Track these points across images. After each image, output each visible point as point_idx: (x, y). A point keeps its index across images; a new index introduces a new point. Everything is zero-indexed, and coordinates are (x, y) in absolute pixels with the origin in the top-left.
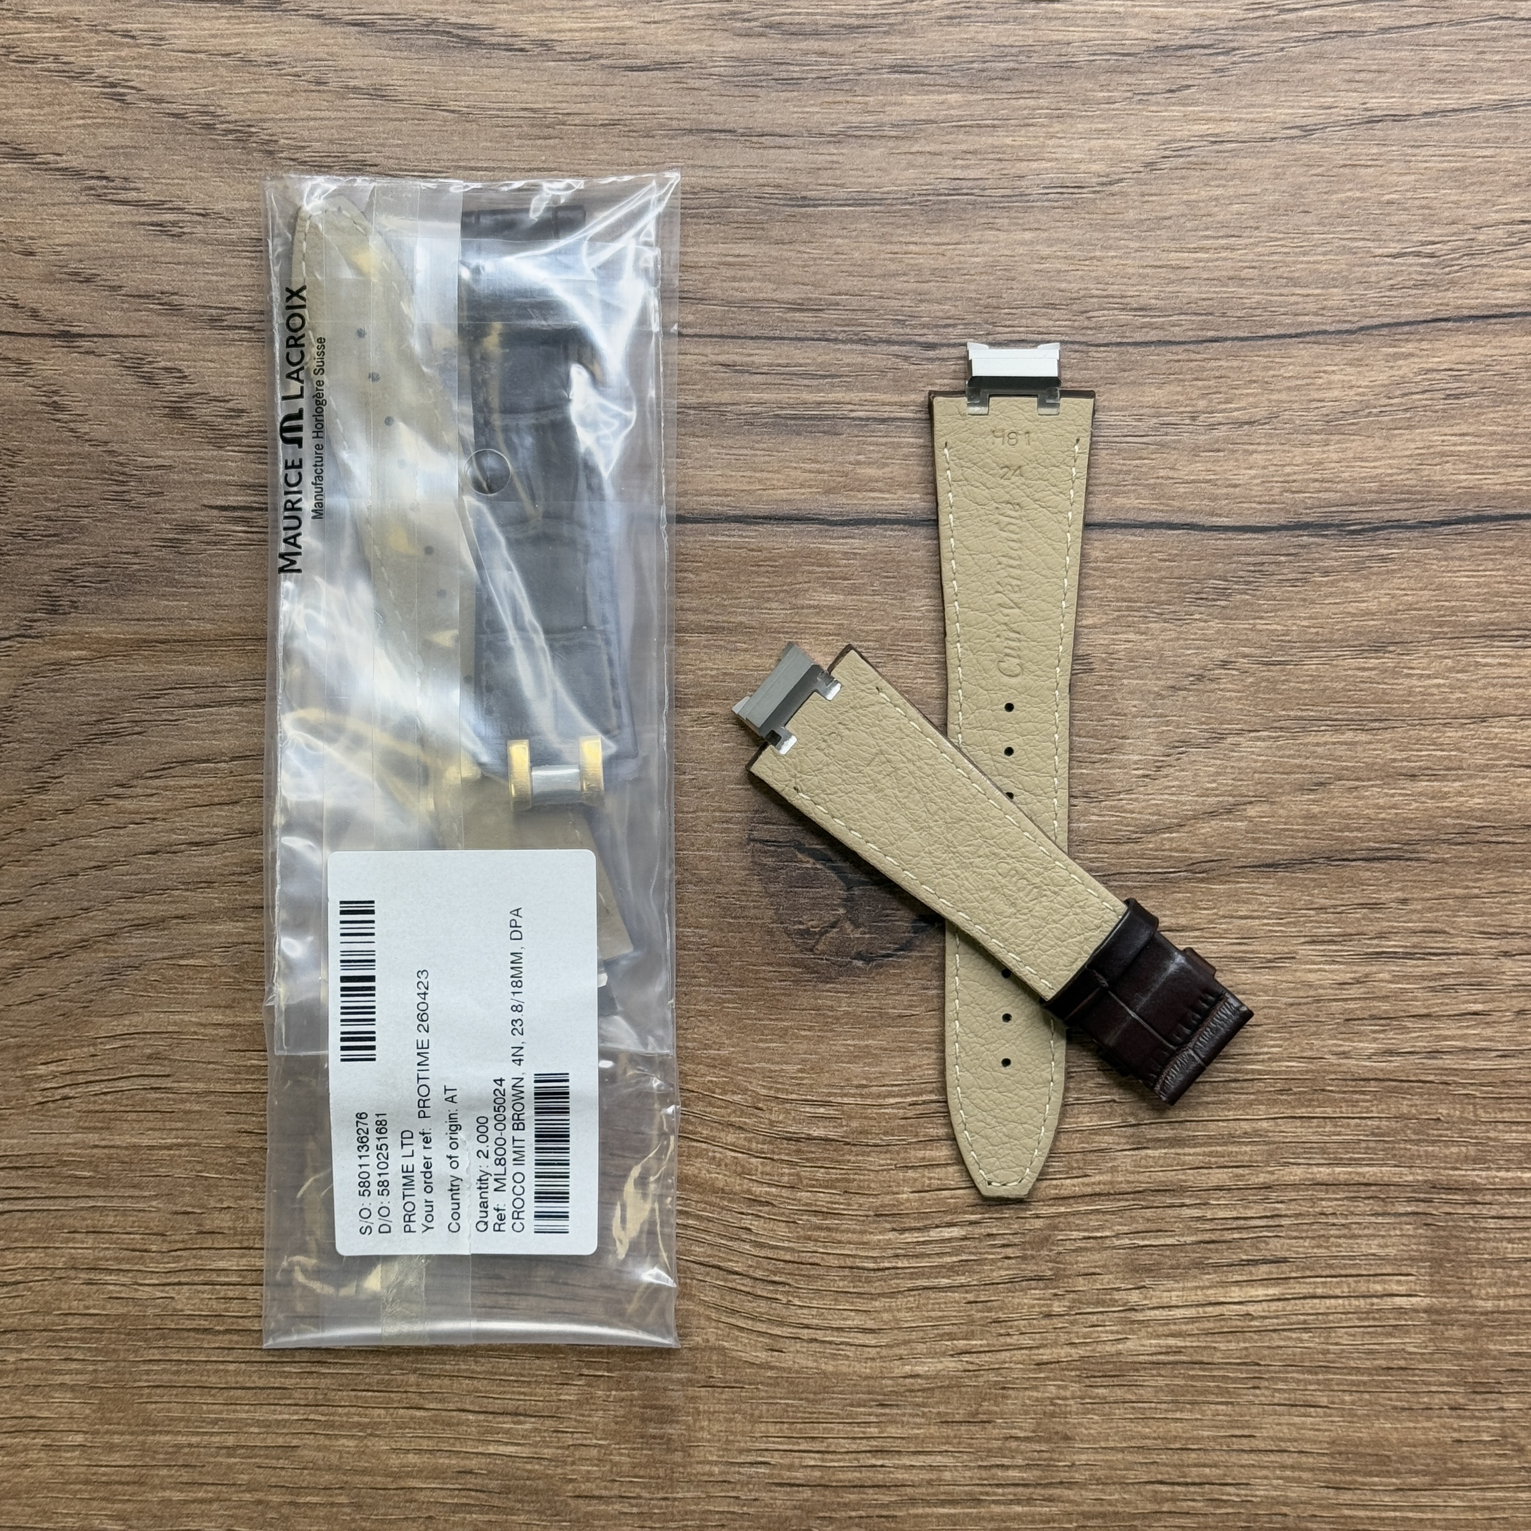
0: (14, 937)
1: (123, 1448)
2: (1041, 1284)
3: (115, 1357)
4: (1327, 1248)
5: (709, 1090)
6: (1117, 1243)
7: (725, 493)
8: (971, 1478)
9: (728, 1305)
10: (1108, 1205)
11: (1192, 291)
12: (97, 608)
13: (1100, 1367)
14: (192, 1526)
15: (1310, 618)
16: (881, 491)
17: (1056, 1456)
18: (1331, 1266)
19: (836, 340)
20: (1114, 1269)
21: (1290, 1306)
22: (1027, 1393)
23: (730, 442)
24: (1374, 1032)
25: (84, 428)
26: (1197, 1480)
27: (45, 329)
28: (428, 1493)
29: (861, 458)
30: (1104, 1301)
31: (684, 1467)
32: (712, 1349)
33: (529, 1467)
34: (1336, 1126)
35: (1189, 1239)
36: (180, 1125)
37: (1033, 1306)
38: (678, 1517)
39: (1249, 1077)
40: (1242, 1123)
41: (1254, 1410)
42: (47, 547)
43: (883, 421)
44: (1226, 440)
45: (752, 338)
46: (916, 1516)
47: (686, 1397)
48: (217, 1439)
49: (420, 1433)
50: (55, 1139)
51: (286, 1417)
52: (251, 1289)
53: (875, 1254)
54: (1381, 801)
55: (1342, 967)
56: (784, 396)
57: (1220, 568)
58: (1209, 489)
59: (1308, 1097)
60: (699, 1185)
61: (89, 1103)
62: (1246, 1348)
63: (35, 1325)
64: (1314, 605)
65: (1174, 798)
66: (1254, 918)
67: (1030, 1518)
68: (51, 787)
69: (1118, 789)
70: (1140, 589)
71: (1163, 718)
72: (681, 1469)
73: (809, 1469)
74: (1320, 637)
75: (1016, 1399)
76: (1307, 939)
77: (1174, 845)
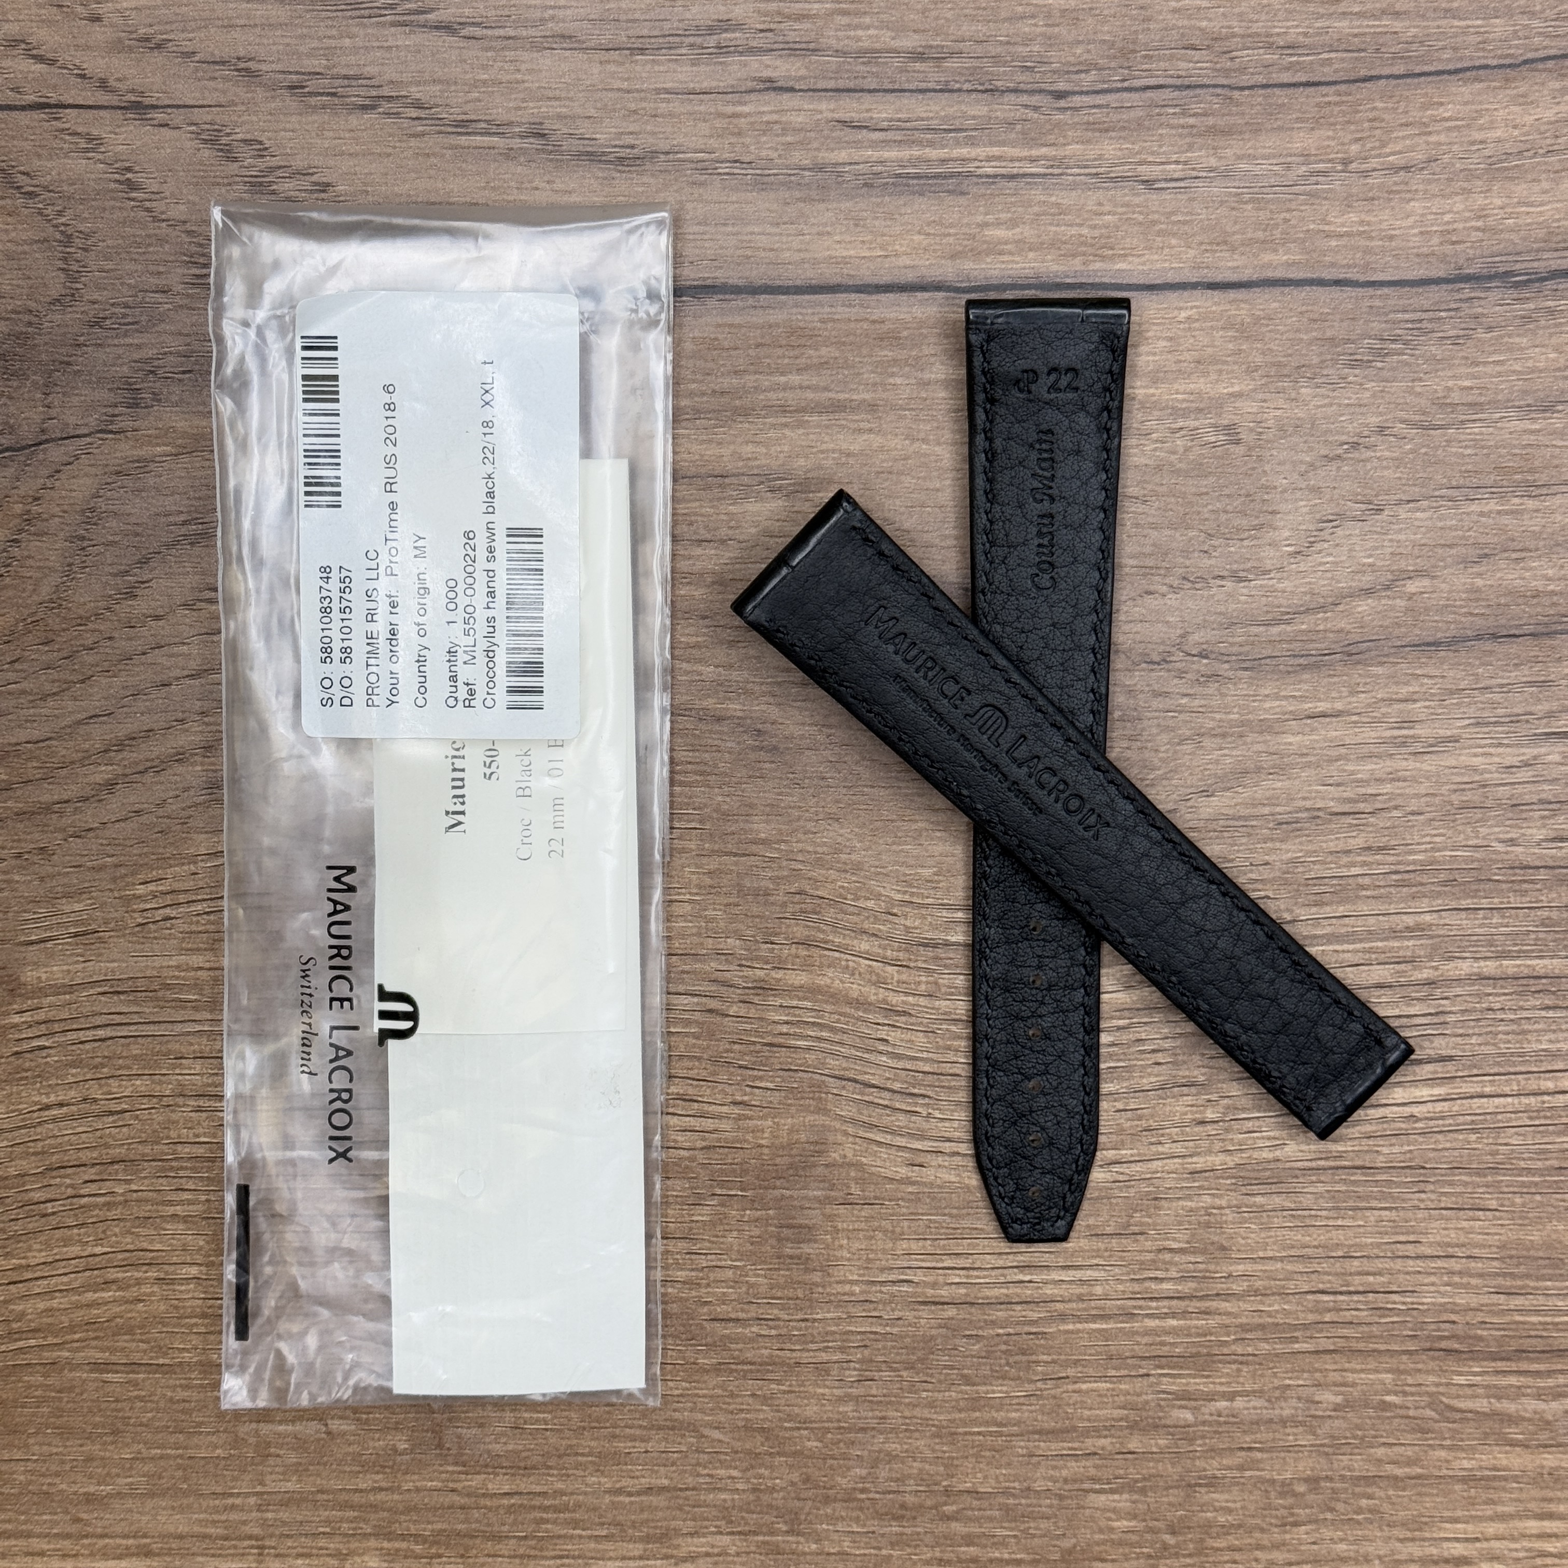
0: (106, 751)
2: (1193, 1090)
4: (1495, 1045)
5: (841, 896)
7: (845, 261)
8: (1124, 1292)
9: (866, 1119)
11: (1343, 25)
12: (181, 400)
13: (1257, 1175)
15: (1473, 377)
16: (1011, 253)
17: (1212, 1267)
18: (1498, 1064)
19: (959, 90)
21: (1456, 1107)
22: (1181, 1203)
23: (849, 204)
24: (1543, 817)
25: (159, 206)
26: (1361, 1289)
27: (114, 100)
29: (990, 218)
31: (823, 1287)
32: (851, 1165)
34: (1503, 917)
37: (1186, 1113)
38: (818, 1339)
39: (1411, 868)
40: (1404, 917)
41: (1420, 1214)
42: (125, 336)
43: (1013, 177)
44: (1381, 187)
45: (870, 91)
46: (1067, 1332)
50: (157, 962)
54: (1550, 572)
55: (1509, 750)
56: (906, 153)
57: (1376, 326)
58: (1363, 243)
59: (1474, 887)
60: (833, 996)
61: (191, 923)
62: (1410, 1151)
63: (143, 1155)
64: (1477, 364)
65: (1329, 575)
66: (1415, 701)
67: (1186, 1332)
68: (139, 592)
69: (1269, 567)
70: (1290, 352)
71: (1316, 490)
72: (820, 1290)
73: (954, 1287)
74: (1483, 398)
75: (1169, 1209)
76: (1471, 721)
77: (1329, 625)
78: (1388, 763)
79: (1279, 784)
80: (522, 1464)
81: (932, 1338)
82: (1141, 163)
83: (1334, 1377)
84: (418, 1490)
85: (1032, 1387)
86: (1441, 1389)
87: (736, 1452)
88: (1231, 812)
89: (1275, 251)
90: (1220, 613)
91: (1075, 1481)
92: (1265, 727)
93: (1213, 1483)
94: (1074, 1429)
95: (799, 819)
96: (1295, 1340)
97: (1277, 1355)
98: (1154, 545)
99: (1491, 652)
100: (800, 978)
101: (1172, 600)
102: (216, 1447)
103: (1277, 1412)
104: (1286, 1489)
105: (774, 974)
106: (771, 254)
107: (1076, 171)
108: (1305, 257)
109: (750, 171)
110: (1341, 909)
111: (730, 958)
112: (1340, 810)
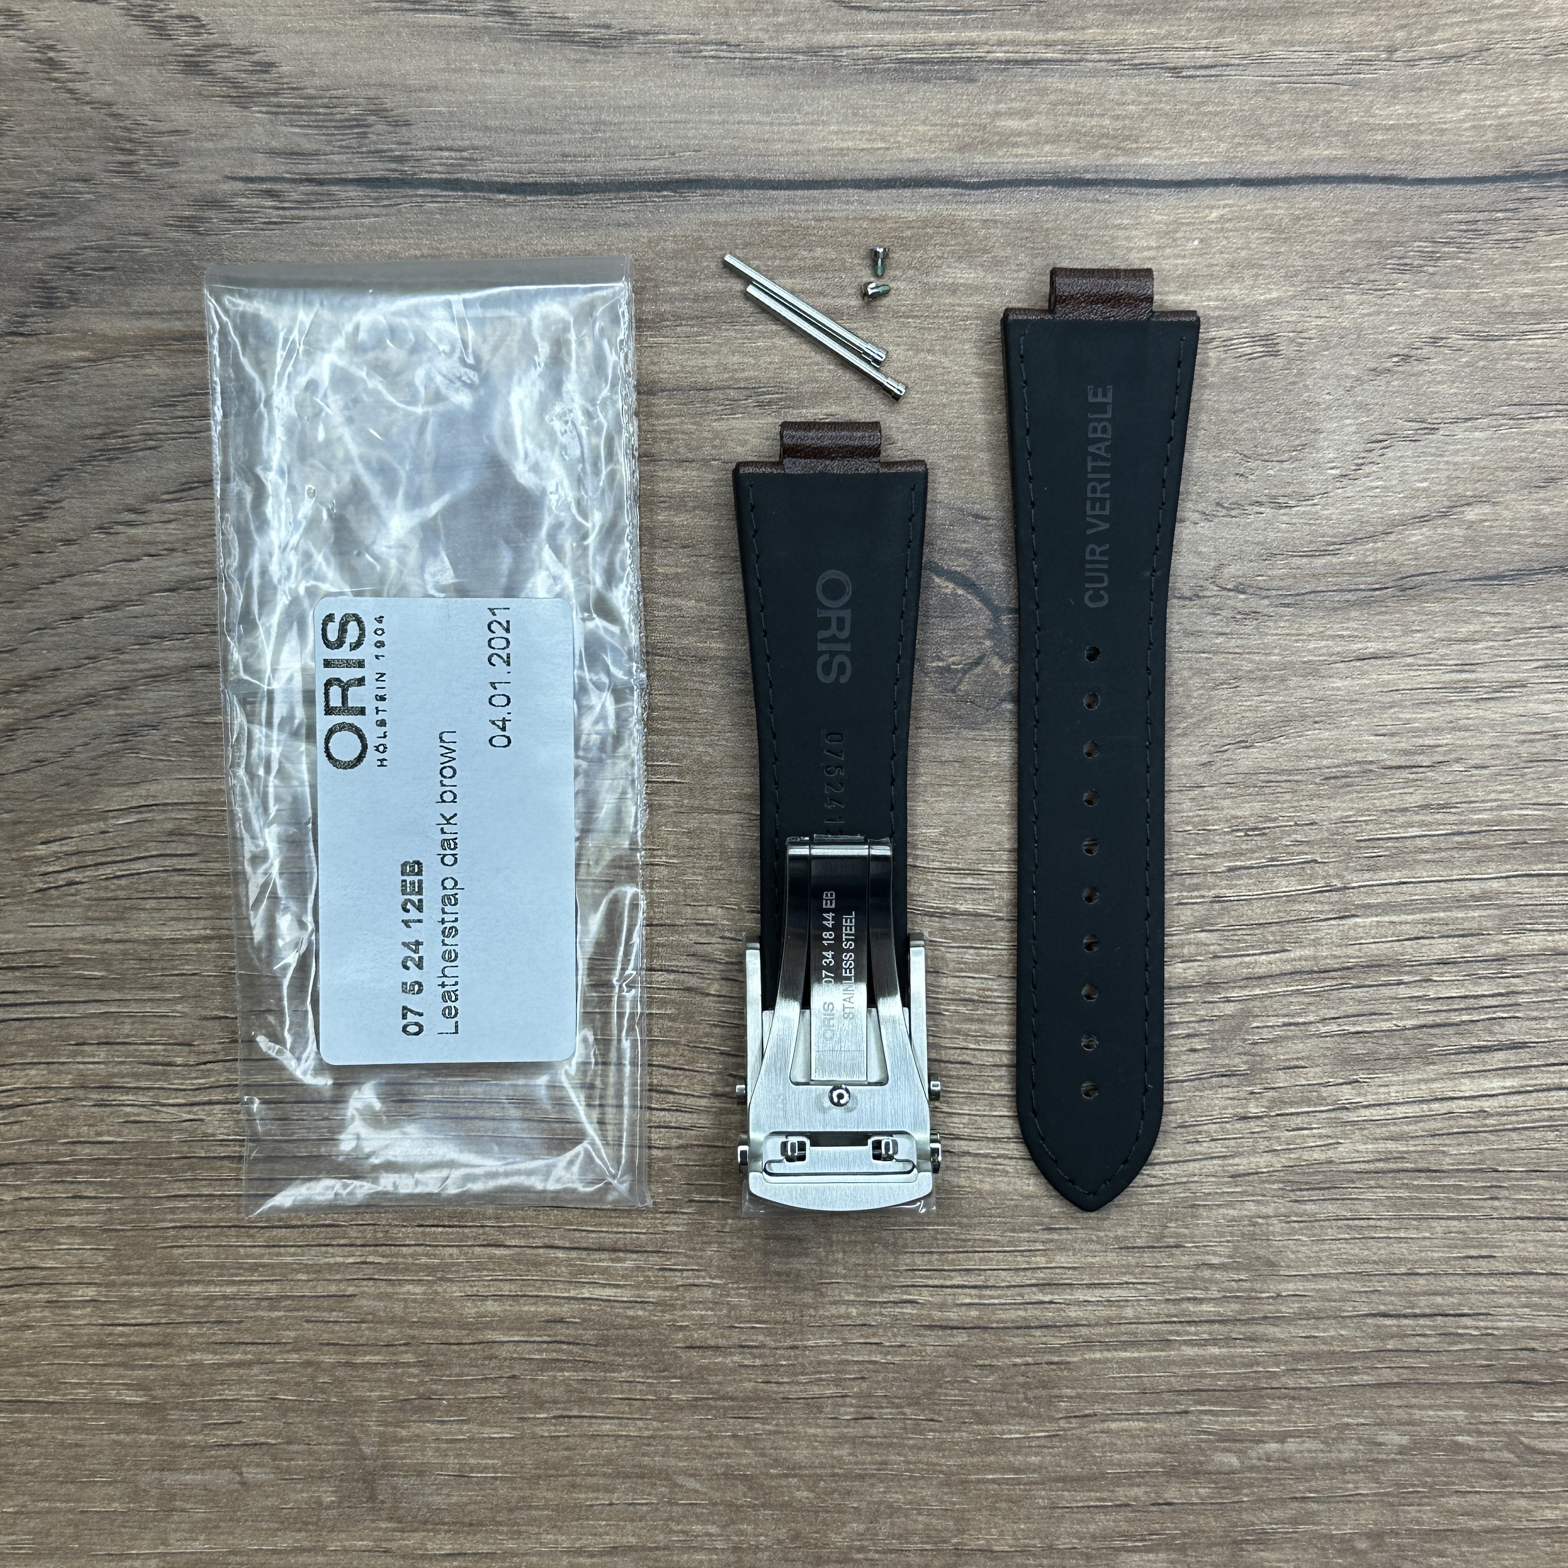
0: (7, 692)
1: (143, 1302)
2: (1234, 1080)
3: (133, 1193)
6: (1323, 1029)
7: (842, 153)
8: (1158, 1315)
10: (1313, 986)
12: (102, 300)
13: (1307, 1178)
14: (229, 1394)
15: (1534, 283)
16: (1025, 146)
17: (1258, 1286)
20: (1320, 1061)
21: (1531, 1100)
22: (1223, 1211)
23: (847, 92)
25: (81, 87)
26: (1428, 1311)
28: (511, 1347)
29: (1002, 107)
30: (1309, 1100)
31: (815, 1308)
35: (1410, 1023)
36: (208, 913)
37: (1225, 1108)
38: (809, 1369)
39: (1475, 828)
40: (1468, 884)
41: (1493, 1225)
42: (42, 227)
43: (1026, 63)
44: (1430, 76)
46: (1094, 1361)
48: (256, 1289)
49: (499, 1275)
50: (59, 933)
51: (339, 1259)
56: (910, 36)
57: (1426, 227)
58: (1411, 136)
59: (1545, 850)
61: (99, 889)
62: (1481, 1152)
63: (37, 1156)
64: (1539, 269)
65: (1379, 501)
66: (1476, 641)
67: (1229, 1361)
68: (48, 513)
69: (1311, 493)
70: (1332, 255)
71: (1363, 407)
72: (812, 1312)
73: (964, 1309)
74: (1546, 307)
75: (1209, 1218)
76: (1541, 663)
77: (1379, 557)
78: (1448, 711)
79: (1327, 734)
80: (467, 1520)
81: (940, 1367)
82: (1167, 49)
83: (1401, 1414)
84: (345, 1551)
85: (1054, 1426)
86: (1520, 1428)
87: (715, 1504)
88: (1272, 765)
89: (1316, 145)
90: (1257, 544)
91: (1104, 1538)
92: (1312, 670)
93: (1263, 1540)
94: (1103, 1475)
96: (1354, 1371)
97: (1333, 1389)
99: (1561, 588)
101: (1204, 528)
102: (113, 1500)
103: (1334, 1455)
104: (1346, 1546)
106: (761, 145)
107: (1096, 57)
108: (1349, 152)
109: (738, 55)
110: (1398, 874)
111: (711, 929)
112: (1394, 764)
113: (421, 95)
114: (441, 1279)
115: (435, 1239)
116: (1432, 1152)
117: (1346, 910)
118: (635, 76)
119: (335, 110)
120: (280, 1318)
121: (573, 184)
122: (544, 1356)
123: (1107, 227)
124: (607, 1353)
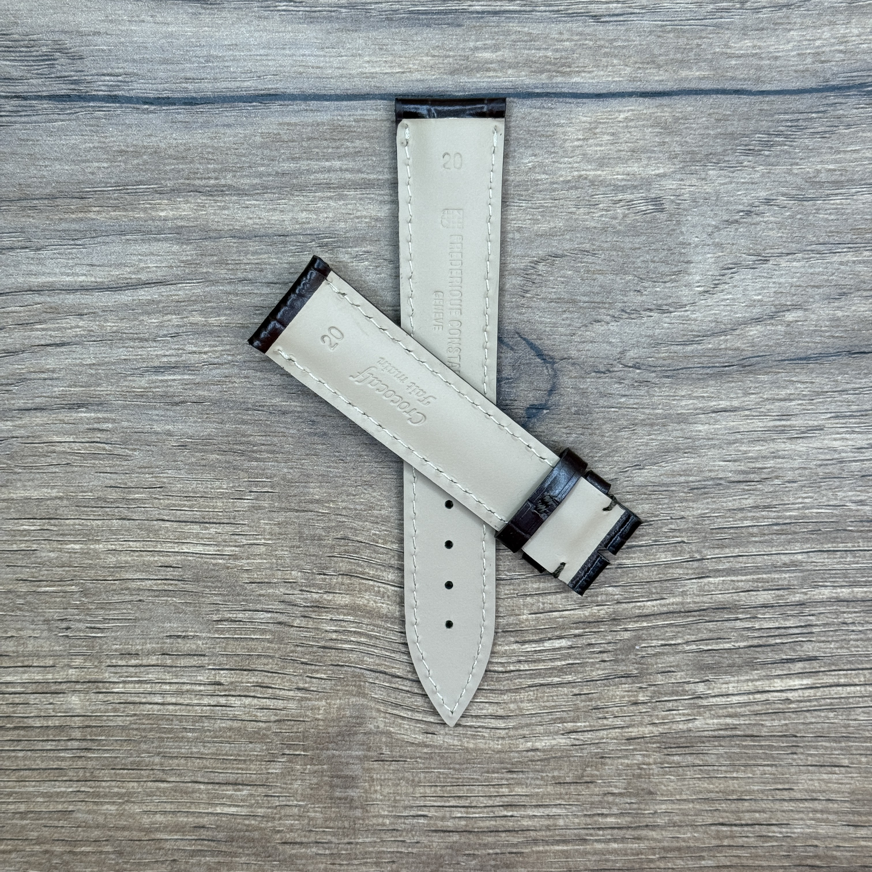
2: (629, 680)
4: (848, 648)
5: (374, 540)
6: (688, 648)
7: (373, 76)
8: (579, 824)
9: (393, 700)
10: (680, 621)
13: (675, 741)
15: (836, 162)
16: (495, 70)
17: (642, 806)
18: (850, 662)
20: (685, 668)
21: (819, 693)
22: (620, 761)
23: (375, 34)
26: (750, 822)
28: (173, 843)
29: (479, 44)
30: (677, 692)
31: (363, 820)
32: (382, 733)
33: (247, 822)
34: (855, 557)
35: (742, 644)
37: (624, 697)
38: (360, 856)
39: (788, 521)
40: (783, 557)
41: (793, 770)
43: (496, 13)
44: (769, 20)
46: (538, 852)
47: (363, 769)
48: (13, 807)
49: (164, 799)
51: (63, 789)
52: (32, 696)
53: (503, 660)
55: (860, 436)
57: (765, 124)
58: (755, 61)
59: (833, 535)
60: (369, 612)
62: (786, 725)
64: (839, 152)
65: (729, 308)
66: (791, 400)
67: (624, 852)
69: (685, 302)
70: (701, 143)
71: (719, 246)
72: (361, 822)
73: (457, 820)
74: (843, 178)
75: (612, 765)
76: (833, 415)
77: (728, 345)
78: (772, 445)
79: (692, 461)
81: (441, 856)
82: (591, 2)
88: (657, 480)
89: (690, 68)
90: (649, 336)
92: (682, 419)
95: (343, 486)
96: (702, 858)
98: (601, 286)
99: (848, 364)
100: (345, 600)
101: (614, 326)
105: (325, 596)
106: (318, 71)
107: (543, 8)
108: (712, 73)
109: (302, 9)
110: (737, 550)
111: (294, 585)
112: (736, 479)
113: (90, 38)
114: (127, 801)
115: (123, 778)
116: (755, 725)
117: (703, 573)
118: (233, 24)
119: (32, 49)
120: (27, 825)
121: (193, 98)
122: (193, 848)
123: (549, 125)
124: (232, 846)
